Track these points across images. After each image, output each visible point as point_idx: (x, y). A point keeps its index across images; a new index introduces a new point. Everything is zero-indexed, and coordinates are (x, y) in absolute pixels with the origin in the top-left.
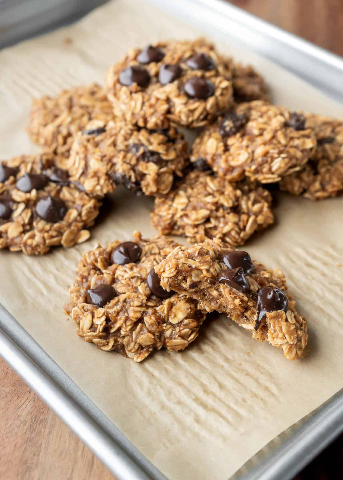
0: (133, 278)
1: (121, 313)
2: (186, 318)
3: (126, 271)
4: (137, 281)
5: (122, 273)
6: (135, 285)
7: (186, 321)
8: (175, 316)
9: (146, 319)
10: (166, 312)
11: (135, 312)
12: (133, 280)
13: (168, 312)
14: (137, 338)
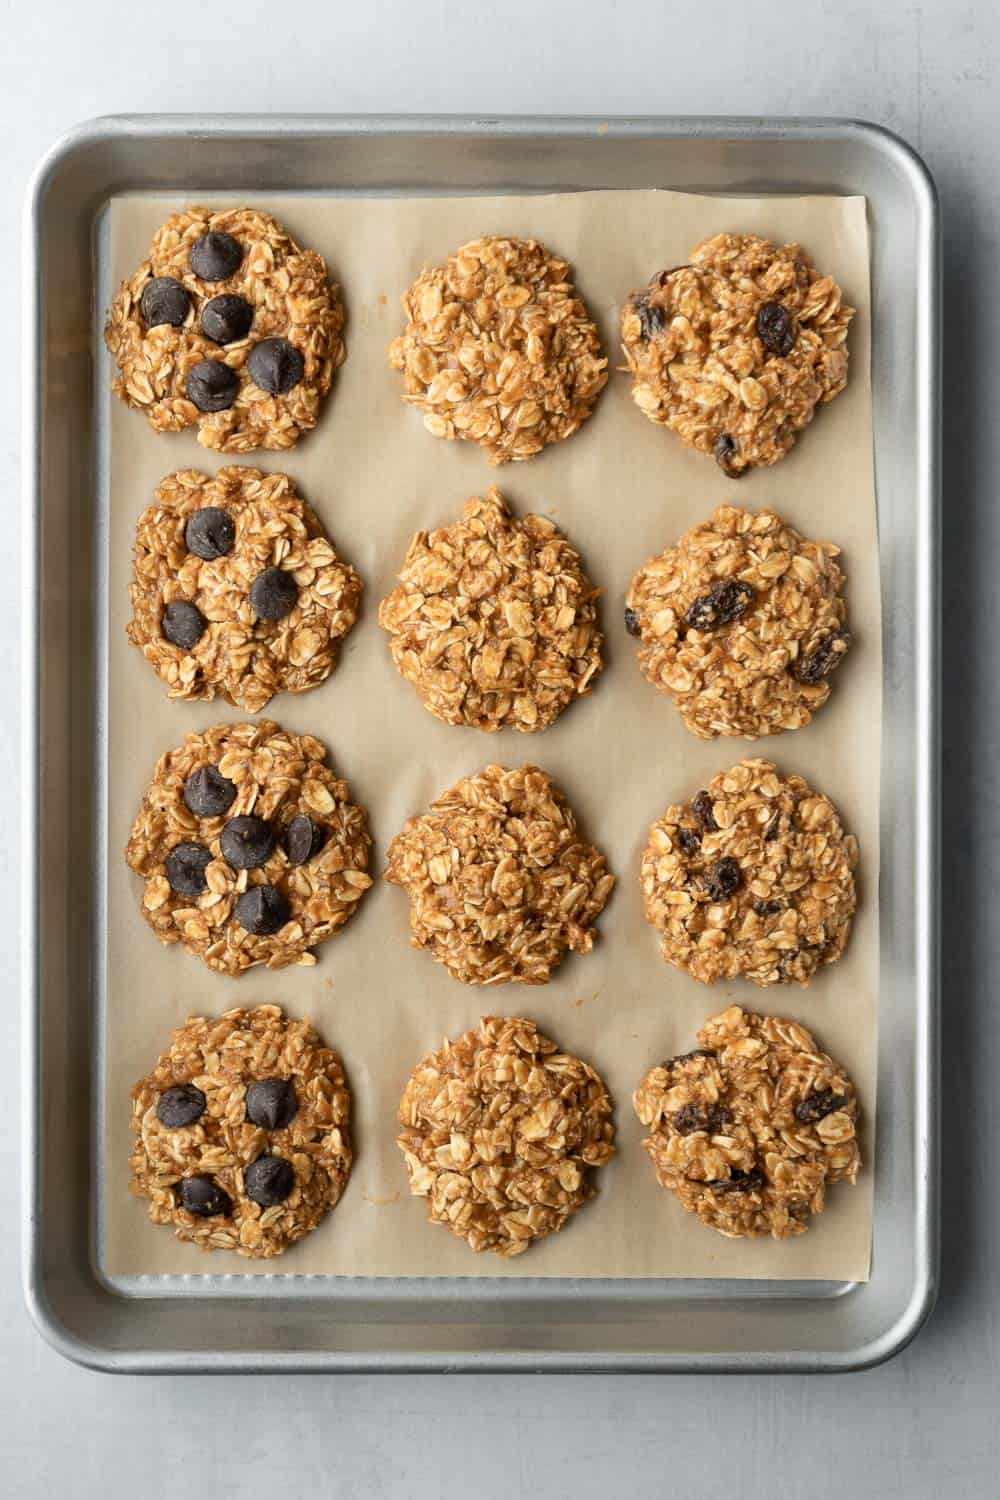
0: (228, 593)
1: (219, 660)
2: (316, 655)
3: (214, 578)
4: (234, 599)
5: (210, 584)
6: (233, 609)
7: (316, 660)
8: (299, 655)
9: (256, 668)
10: (283, 651)
11: (239, 656)
12: (229, 599)
13: (287, 649)
14: (245, 690)
